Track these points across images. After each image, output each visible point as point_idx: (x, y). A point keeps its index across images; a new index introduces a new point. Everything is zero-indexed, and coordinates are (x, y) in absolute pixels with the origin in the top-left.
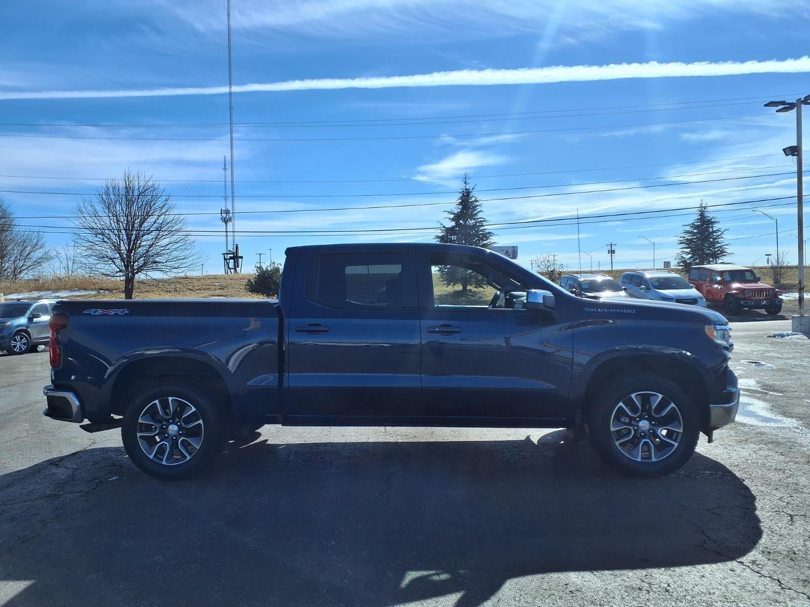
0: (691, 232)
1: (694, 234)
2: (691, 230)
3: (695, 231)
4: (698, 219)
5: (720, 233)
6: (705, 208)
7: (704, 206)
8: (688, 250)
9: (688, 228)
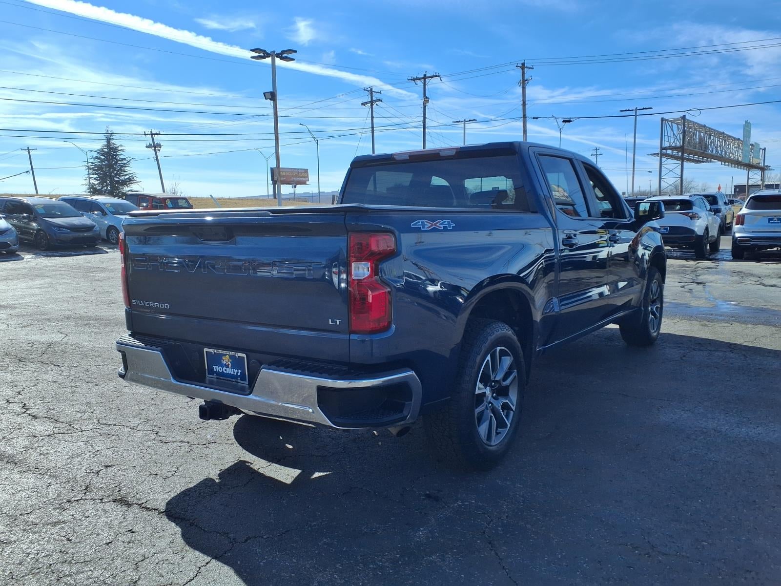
0: (99, 158)
1: (102, 161)
2: (98, 156)
3: (103, 157)
4: (105, 145)
5: (125, 162)
6: (111, 134)
7: (110, 132)
8: (95, 176)
9: (96, 154)
